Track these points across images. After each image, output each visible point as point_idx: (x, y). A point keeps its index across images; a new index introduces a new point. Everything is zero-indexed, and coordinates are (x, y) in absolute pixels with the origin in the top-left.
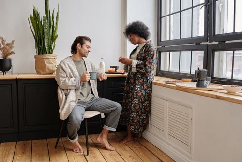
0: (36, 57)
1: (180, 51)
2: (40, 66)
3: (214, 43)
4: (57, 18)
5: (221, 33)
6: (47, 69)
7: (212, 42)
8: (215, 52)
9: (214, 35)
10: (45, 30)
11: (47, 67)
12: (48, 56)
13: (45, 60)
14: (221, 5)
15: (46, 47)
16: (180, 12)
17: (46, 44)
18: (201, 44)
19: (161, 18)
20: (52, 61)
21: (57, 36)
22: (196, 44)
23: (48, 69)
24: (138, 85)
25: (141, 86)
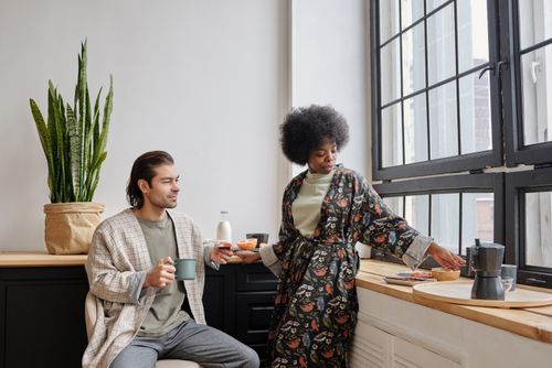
0: (47, 209)
1: (430, 192)
2: (56, 232)
3: (522, 168)
4: (106, 110)
5: (541, 140)
6: (73, 242)
7: (516, 165)
8: (528, 195)
9: (522, 147)
10: (73, 141)
11: (74, 236)
12: (76, 206)
13: (68, 216)
14: (534, 64)
15: (74, 184)
16: (427, 90)
17: (74, 174)
18: (486, 171)
19: (380, 108)
20: (87, 221)
21: (104, 155)
22: (473, 172)
23: (76, 241)
24: (308, 283)
25: (316, 288)
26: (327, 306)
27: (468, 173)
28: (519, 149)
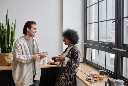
3: (122, 50)
4: (14, 28)
6: (6, 63)
8: (124, 58)
9: (123, 44)
10: (5, 37)
11: (6, 62)
12: (7, 54)
13: (5, 57)
15: (6, 48)
16: (98, 22)
17: (6, 45)
18: (113, 49)
20: (10, 57)
21: (14, 40)
24: (64, 77)
25: (66, 78)
26: (68, 83)
27: (108, 47)
28: (122, 45)
